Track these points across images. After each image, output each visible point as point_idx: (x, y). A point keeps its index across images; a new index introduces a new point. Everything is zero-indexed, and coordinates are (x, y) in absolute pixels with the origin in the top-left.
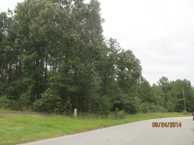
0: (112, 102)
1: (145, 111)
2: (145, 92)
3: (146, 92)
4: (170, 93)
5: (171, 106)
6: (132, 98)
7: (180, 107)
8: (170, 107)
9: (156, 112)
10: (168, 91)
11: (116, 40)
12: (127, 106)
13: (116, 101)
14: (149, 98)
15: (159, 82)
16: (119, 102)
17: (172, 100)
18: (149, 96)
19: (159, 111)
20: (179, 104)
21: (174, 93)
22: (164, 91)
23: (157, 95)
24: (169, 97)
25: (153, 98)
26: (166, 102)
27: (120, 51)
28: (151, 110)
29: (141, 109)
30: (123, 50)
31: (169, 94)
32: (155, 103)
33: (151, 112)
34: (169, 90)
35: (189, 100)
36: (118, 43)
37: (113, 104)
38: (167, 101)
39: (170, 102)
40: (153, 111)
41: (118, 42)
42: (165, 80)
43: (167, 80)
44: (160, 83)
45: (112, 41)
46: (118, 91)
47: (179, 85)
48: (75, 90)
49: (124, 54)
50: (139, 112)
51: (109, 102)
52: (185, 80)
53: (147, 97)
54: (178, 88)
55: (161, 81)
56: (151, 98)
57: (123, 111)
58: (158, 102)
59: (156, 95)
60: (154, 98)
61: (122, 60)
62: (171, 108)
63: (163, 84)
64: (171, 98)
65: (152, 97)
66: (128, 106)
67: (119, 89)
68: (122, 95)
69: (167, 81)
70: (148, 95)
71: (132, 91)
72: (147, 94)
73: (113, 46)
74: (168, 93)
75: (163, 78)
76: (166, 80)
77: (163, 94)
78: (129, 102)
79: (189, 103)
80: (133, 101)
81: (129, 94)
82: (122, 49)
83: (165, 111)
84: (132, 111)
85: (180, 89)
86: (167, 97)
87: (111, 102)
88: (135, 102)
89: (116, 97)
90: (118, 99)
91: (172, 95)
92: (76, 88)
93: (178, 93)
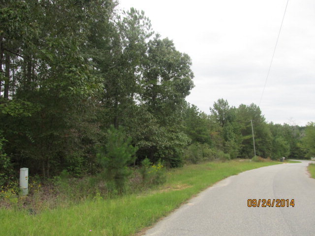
0: (134, 145)
1: (194, 161)
2: (192, 125)
3: (194, 125)
4: (231, 127)
5: (234, 148)
6: (174, 136)
7: (245, 149)
8: (233, 150)
9: (212, 160)
10: (228, 123)
11: (143, 13)
12: (164, 153)
13: (143, 143)
14: (200, 135)
15: (213, 108)
16: (149, 144)
17: (235, 139)
18: (199, 132)
19: (217, 159)
20: (243, 146)
21: (238, 127)
22: (222, 124)
23: (211, 130)
24: (230, 134)
25: (205, 136)
26: (225, 142)
27: (152, 38)
28: (205, 158)
29: (188, 156)
30: (158, 36)
31: (229, 129)
32: (210, 143)
33: (205, 160)
34: (230, 122)
35: (259, 137)
36: (148, 20)
37: (136, 149)
38: (226, 140)
39: (232, 142)
40: (207, 158)
41: (147, 17)
42: (223, 104)
43: (226, 104)
44: (215, 110)
45: (135, 16)
46: (146, 120)
47: (243, 113)
48: (21, 111)
49: (158, 45)
50: (185, 163)
51: (126, 144)
52: (252, 105)
53: (196, 133)
54: (243, 118)
55: (216, 107)
56: (202, 136)
57: (160, 165)
58: (214, 142)
59: (209, 130)
60: (207, 135)
61: (154, 57)
62: (234, 152)
63: (220, 112)
64: (233, 134)
65: (204, 134)
66: (167, 152)
67: (149, 115)
68: (155, 128)
69: (227, 106)
70: (197, 131)
71: (174, 121)
72: (195, 129)
73: (136, 26)
74: (228, 127)
75: (219, 101)
76: (225, 106)
77: (221, 128)
78: (168, 144)
79: (259, 143)
80: (177, 142)
81: (169, 127)
82: (156, 33)
83: (227, 158)
84: (173, 161)
85: (246, 120)
86: (226, 134)
87: (131, 146)
88: (181, 144)
89: (142, 134)
90: (147, 139)
91: (235, 131)
92: (24, 104)
93: (243, 126)
